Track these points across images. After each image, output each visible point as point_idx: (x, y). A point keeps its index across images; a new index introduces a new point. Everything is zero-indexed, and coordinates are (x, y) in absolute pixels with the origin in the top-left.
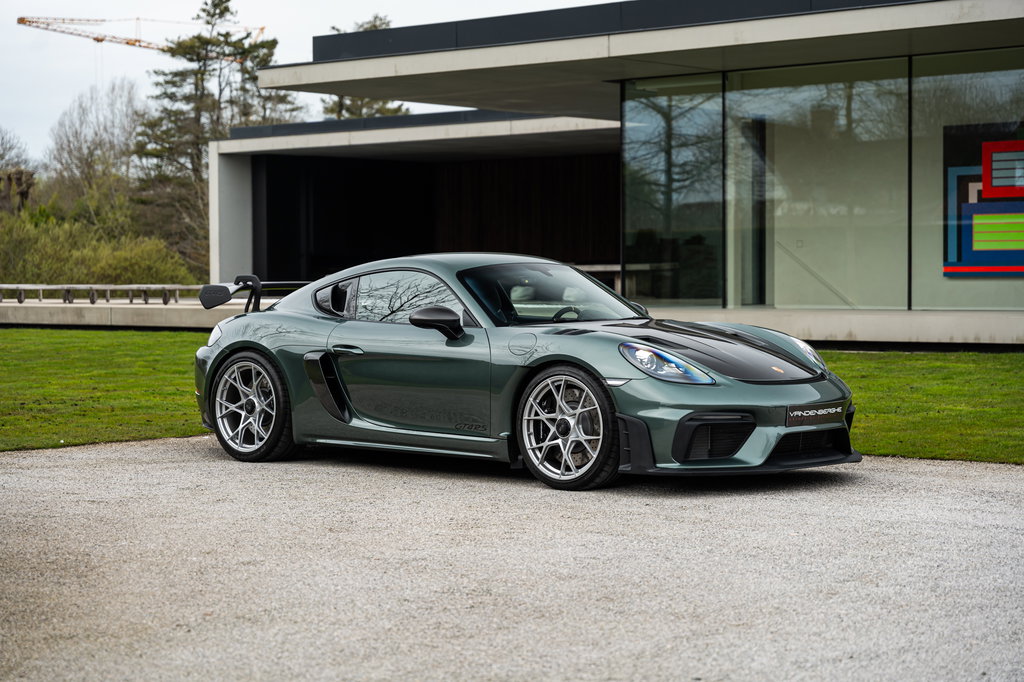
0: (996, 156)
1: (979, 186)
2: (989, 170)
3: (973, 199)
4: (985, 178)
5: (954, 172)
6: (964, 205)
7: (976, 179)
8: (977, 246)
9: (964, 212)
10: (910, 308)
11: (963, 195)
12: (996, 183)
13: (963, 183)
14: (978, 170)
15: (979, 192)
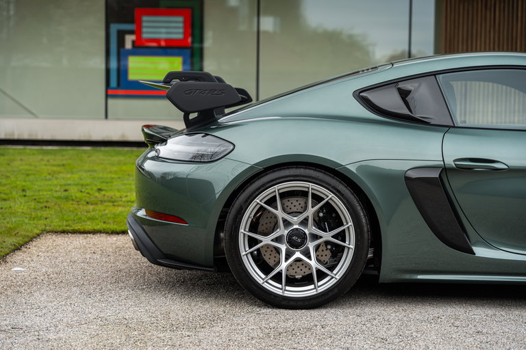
0: (145, 18)
1: (133, 37)
2: (139, 27)
3: (128, 45)
4: (138, 32)
5: (114, 28)
6: (122, 50)
7: (131, 32)
8: (132, 77)
9: (122, 54)
10: (106, 117)
11: (121, 43)
12: (145, 36)
13: (121, 35)
14: (132, 27)
15: (133, 42)
